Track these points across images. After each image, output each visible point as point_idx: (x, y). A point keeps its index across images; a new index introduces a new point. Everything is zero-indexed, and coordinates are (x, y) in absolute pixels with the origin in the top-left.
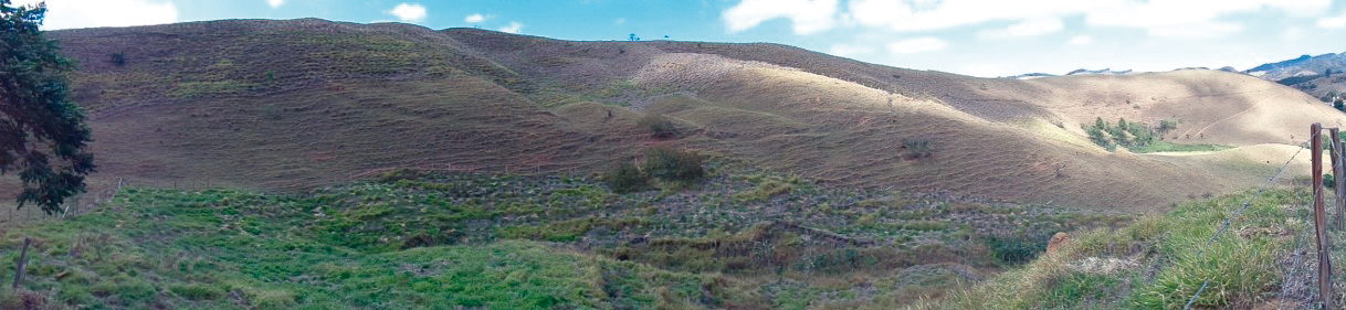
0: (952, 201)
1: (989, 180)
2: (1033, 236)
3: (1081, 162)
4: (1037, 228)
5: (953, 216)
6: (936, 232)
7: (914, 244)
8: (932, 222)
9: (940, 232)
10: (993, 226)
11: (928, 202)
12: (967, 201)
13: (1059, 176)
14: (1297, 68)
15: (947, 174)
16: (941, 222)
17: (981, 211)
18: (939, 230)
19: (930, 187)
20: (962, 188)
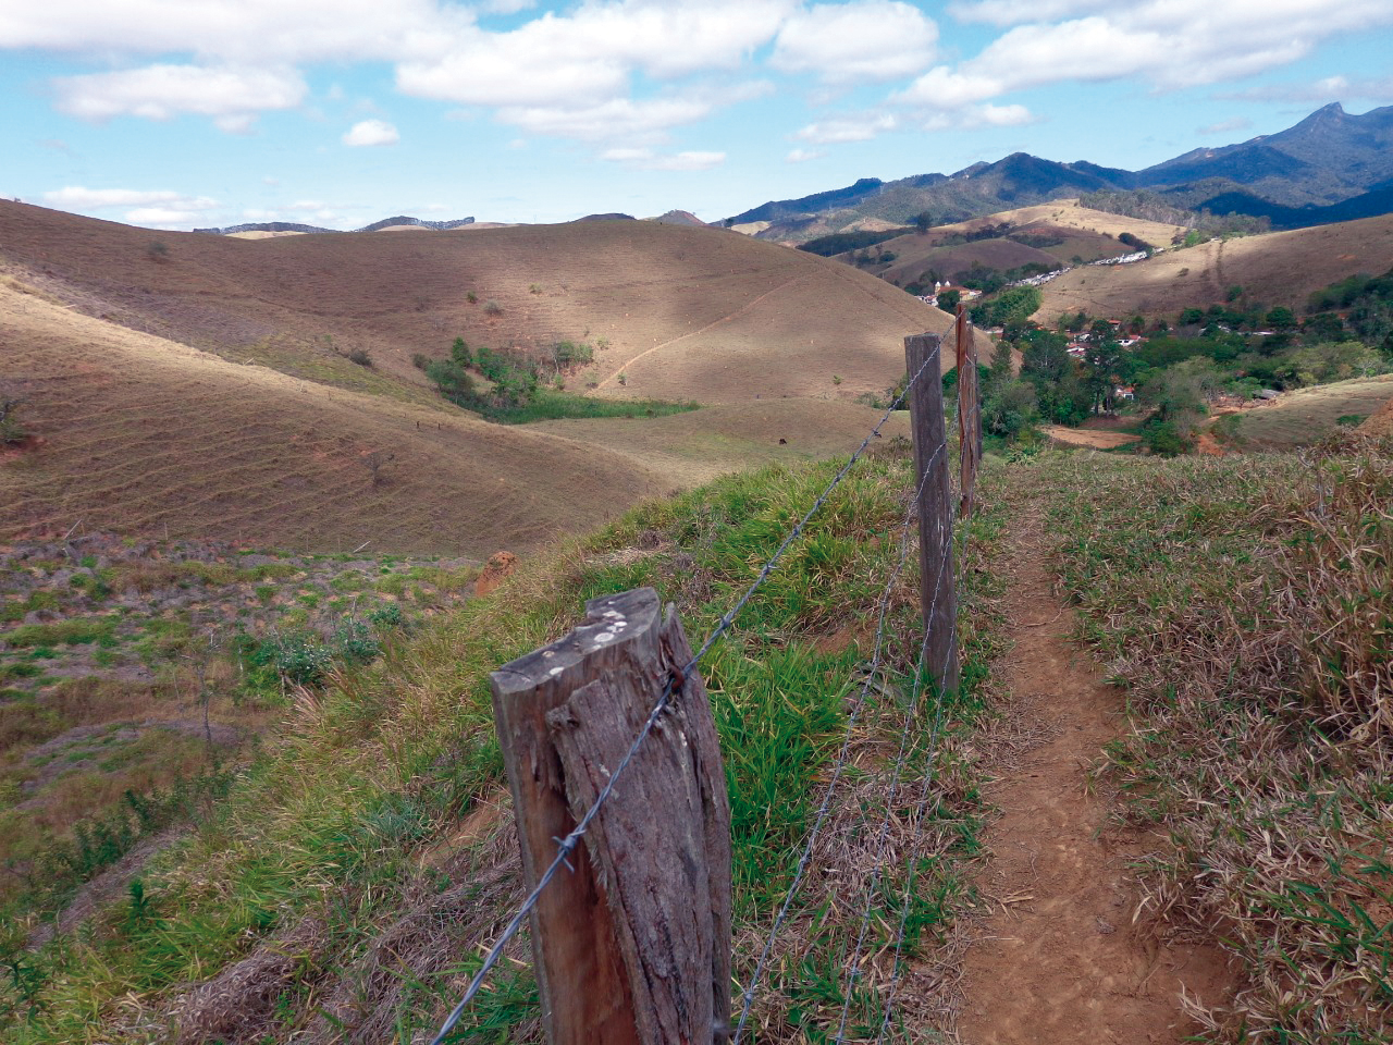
0: (116, 562)
1: (221, 499)
2: (328, 629)
3: (432, 446)
4: (336, 609)
5: (126, 600)
6: (80, 648)
7: (48, 683)
8: (60, 623)
9: (93, 647)
10: (245, 613)
11: (38, 572)
12: (161, 558)
13: (379, 482)
14: (849, 211)
15: (90, 490)
16: (87, 620)
17: (206, 581)
18: (87, 640)
19: (43, 530)
20: (142, 527)
